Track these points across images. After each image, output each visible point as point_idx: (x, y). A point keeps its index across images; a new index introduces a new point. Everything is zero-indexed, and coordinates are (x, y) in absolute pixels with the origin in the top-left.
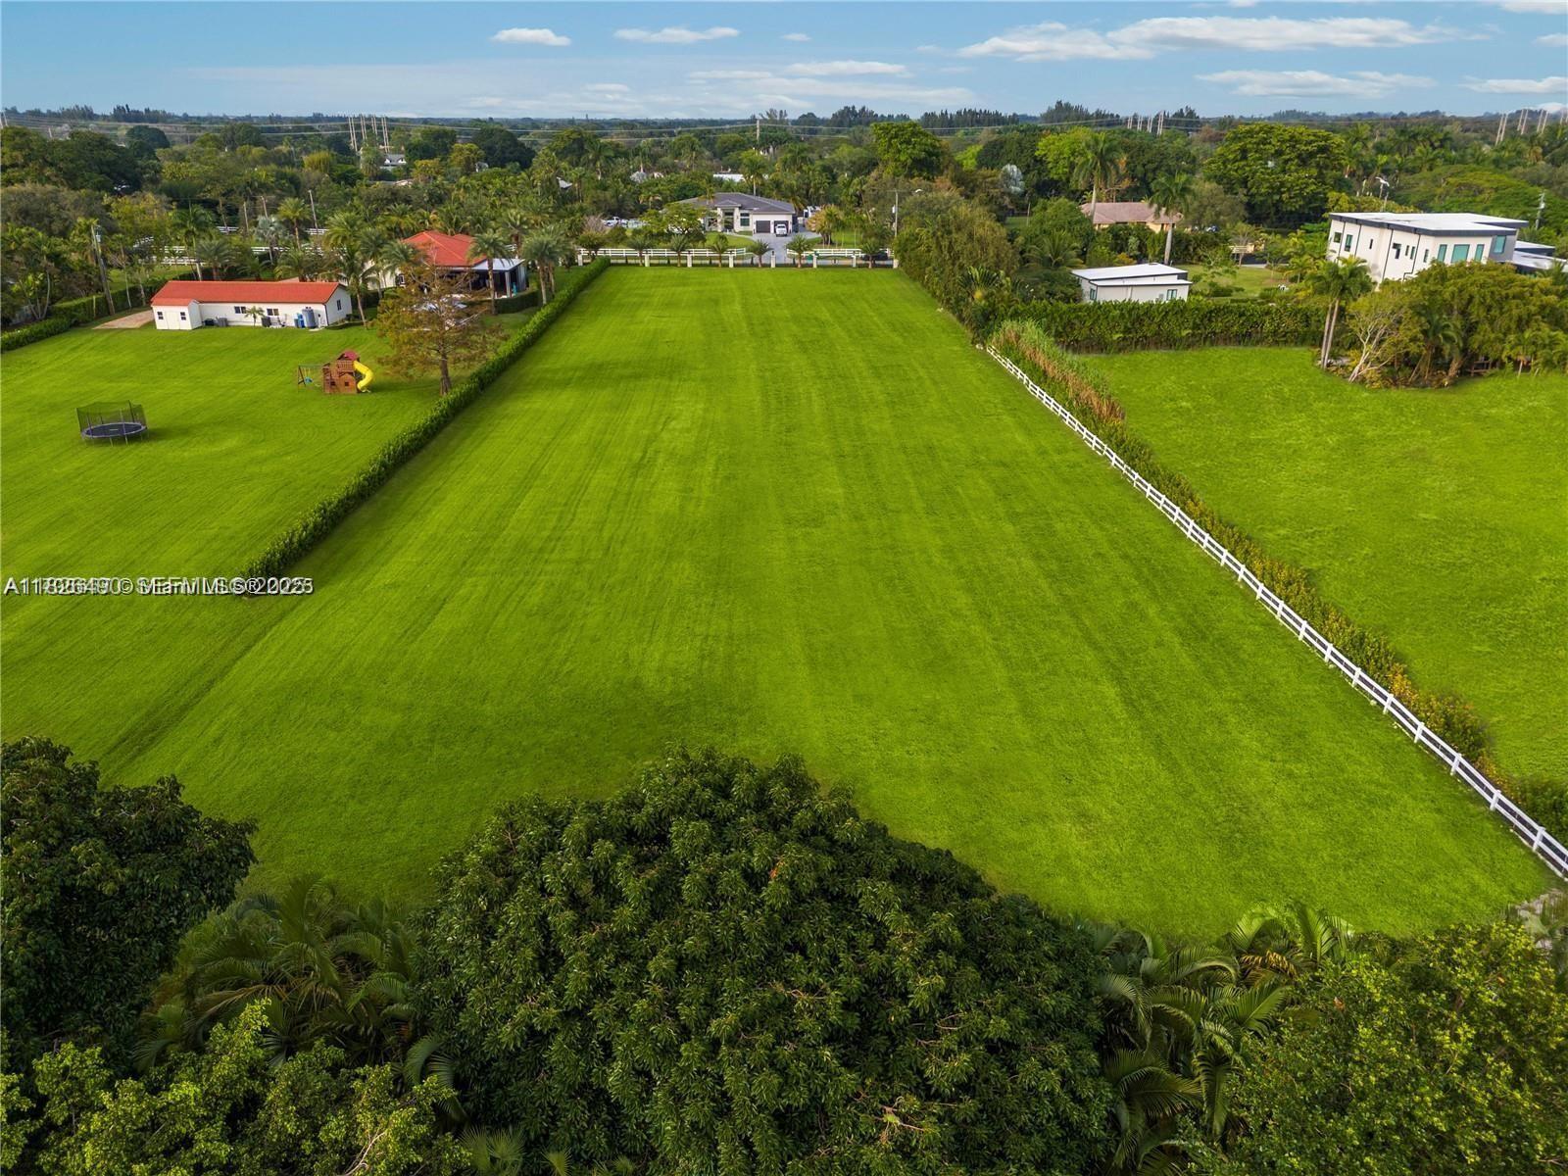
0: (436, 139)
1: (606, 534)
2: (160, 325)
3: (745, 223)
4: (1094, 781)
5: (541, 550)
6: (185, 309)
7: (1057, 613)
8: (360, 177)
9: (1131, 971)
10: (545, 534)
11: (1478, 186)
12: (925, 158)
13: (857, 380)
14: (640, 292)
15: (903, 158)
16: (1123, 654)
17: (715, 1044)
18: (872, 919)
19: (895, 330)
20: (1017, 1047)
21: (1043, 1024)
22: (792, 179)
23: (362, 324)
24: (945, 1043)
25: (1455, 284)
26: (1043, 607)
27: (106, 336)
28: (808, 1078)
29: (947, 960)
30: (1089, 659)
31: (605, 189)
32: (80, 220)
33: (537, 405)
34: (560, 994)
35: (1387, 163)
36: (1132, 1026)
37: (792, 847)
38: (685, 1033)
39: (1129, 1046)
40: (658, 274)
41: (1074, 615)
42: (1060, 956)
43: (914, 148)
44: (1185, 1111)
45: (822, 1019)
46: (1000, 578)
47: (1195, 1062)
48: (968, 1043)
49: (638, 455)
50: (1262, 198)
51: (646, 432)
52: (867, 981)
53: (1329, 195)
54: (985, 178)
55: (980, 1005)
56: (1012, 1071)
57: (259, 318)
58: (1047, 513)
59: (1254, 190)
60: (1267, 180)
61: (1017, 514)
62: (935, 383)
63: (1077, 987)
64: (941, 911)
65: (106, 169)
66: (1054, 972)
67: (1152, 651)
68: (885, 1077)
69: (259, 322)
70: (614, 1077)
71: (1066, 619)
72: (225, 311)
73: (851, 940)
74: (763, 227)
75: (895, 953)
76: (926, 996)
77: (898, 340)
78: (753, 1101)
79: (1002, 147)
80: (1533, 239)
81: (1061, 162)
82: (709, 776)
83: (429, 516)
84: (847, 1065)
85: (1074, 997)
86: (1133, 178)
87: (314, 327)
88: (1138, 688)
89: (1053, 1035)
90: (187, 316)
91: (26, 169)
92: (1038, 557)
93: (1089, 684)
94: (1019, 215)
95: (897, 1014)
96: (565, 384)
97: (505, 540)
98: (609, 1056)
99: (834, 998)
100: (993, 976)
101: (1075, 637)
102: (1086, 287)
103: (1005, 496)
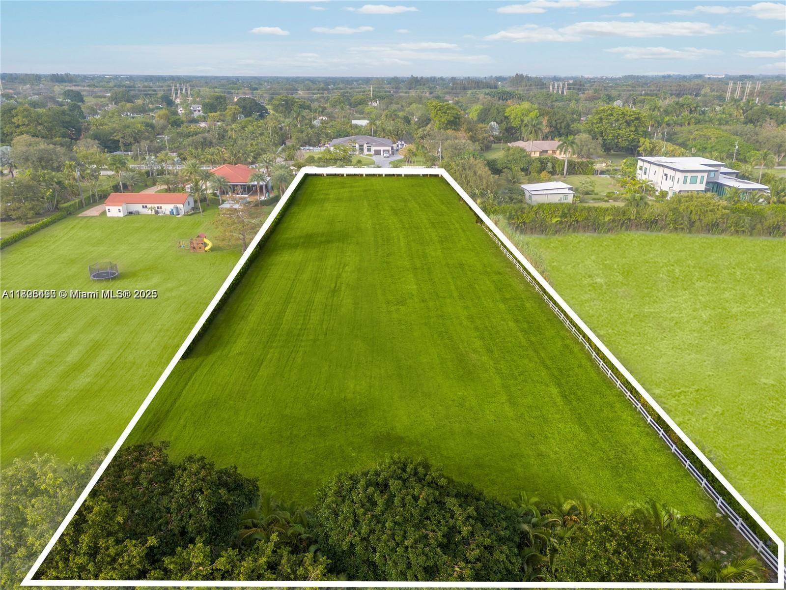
0: (216, 99)
1: (324, 327)
2: (109, 215)
3: (369, 150)
4: (546, 437)
5: (299, 335)
6: (120, 208)
7: (527, 350)
8: (182, 122)
9: (529, 523)
10: (299, 327)
11: (709, 136)
12: (453, 120)
13: (424, 230)
14: (324, 192)
15: (443, 120)
16: (561, 371)
17: (407, 547)
18: (450, 509)
19: (443, 204)
20: (493, 547)
21: (501, 540)
22: (390, 126)
23: (200, 212)
24: (472, 546)
25: (685, 205)
26: (520, 347)
27: (85, 220)
28: (433, 557)
29: (472, 521)
30: (543, 374)
31: (302, 132)
32: (67, 162)
33: (286, 258)
34: (360, 533)
35: (669, 120)
36: (529, 540)
37: (426, 488)
38: (398, 545)
39: (528, 546)
40: (331, 181)
41: (536, 351)
42: (506, 518)
43: (448, 115)
44: (544, 566)
45: (436, 540)
46: (497, 332)
47: (548, 551)
48: (479, 546)
49: (333, 285)
50: (609, 141)
51: (335, 273)
52: (449, 528)
53: (640, 139)
54: (481, 128)
55: (482, 535)
56: (492, 554)
57: (153, 210)
58: (522, 298)
59: (605, 137)
60: (612, 133)
61: (506, 299)
62: (464, 231)
63: (512, 529)
64: (470, 506)
65: (65, 125)
66: (504, 524)
67: (576, 370)
68: (455, 557)
69: (153, 213)
70: (377, 557)
71: (531, 353)
72: (138, 207)
73: (443, 515)
74: (378, 153)
75: (457, 520)
76: (466, 533)
77: (444, 208)
78: (418, 564)
79: (489, 111)
80: (731, 166)
81: (517, 119)
82: (399, 465)
83: (249, 319)
84: (445, 554)
85: (510, 531)
86: (551, 127)
87: (178, 215)
88: (569, 389)
89: (504, 543)
90: (121, 211)
91: (29, 127)
92: (517, 321)
93: (544, 387)
94: (497, 143)
95: (458, 538)
96: (296, 246)
97: (282, 331)
98: (375, 551)
99: (440, 534)
100: (486, 525)
101: (536, 363)
102: (527, 194)
103: (500, 290)
